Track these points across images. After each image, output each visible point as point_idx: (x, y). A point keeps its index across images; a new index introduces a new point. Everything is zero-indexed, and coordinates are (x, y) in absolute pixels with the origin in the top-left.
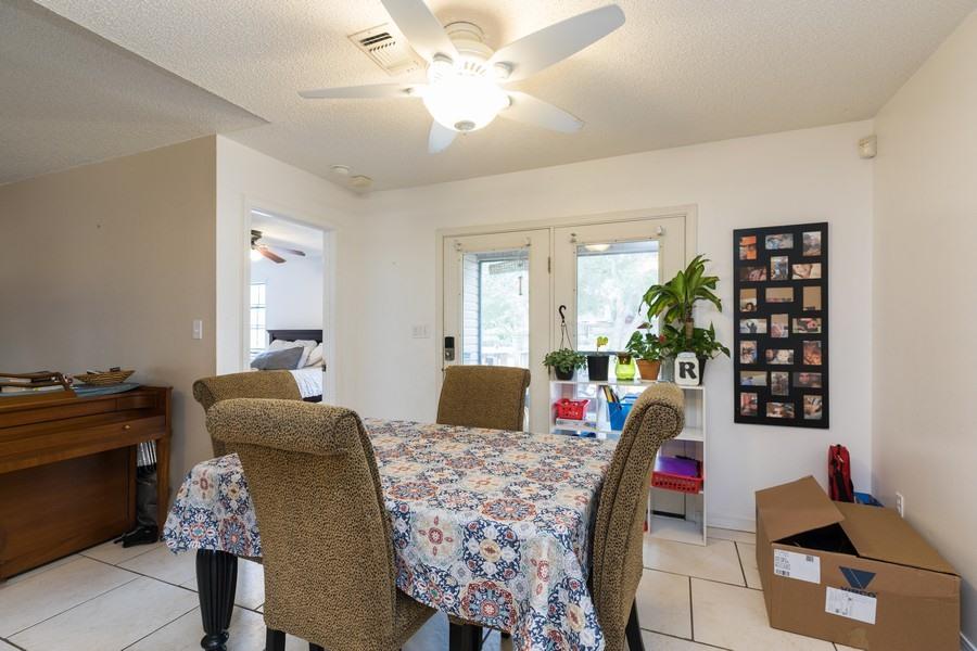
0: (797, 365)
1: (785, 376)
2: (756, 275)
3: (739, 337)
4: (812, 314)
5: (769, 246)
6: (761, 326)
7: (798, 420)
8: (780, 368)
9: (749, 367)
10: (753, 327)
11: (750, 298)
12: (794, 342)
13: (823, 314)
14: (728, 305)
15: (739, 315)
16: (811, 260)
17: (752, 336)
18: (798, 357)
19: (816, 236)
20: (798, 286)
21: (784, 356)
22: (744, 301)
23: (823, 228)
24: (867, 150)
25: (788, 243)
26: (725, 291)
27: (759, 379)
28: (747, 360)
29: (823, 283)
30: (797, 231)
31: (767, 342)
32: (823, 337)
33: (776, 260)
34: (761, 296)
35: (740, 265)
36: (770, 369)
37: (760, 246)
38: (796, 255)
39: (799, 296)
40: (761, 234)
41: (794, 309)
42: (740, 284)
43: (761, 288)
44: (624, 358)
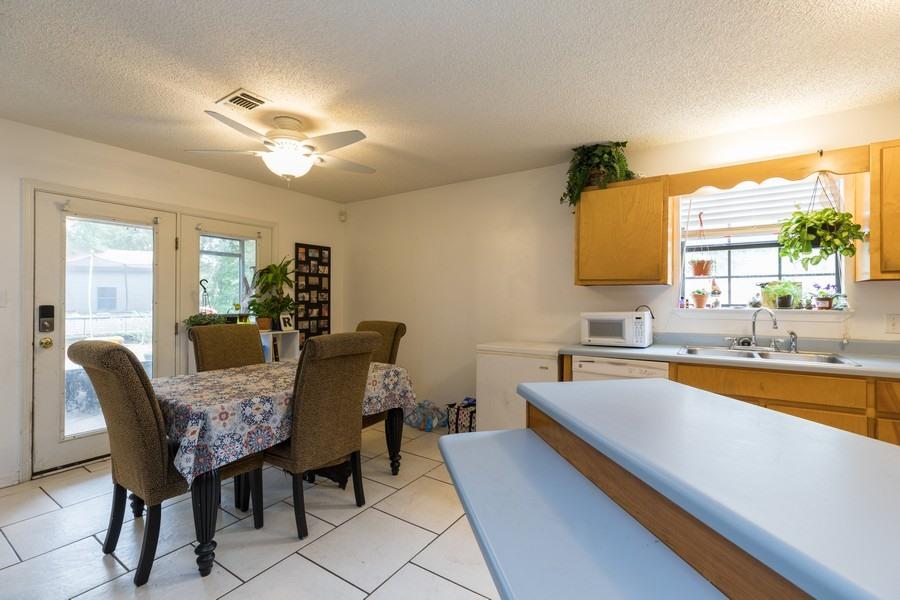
0: (320, 317)
1: (315, 322)
2: (305, 269)
3: (297, 302)
4: (325, 291)
5: (310, 255)
6: (307, 297)
8: (313, 318)
9: (302, 319)
10: (304, 297)
11: (302, 282)
12: (319, 305)
13: (328, 291)
14: (293, 285)
15: (298, 291)
16: (325, 264)
17: (303, 302)
18: (320, 313)
19: (326, 252)
20: (321, 276)
21: (315, 312)
22: (300, 283)
23: (328, 249)
25: (317, 255)
26: (292, 277)
27: (306, 325)
29: (328, 276)
30: (320, 249)
31: (309, 305)
32: (328, 302)
33: (313, 262)
34: (306, 280)
35: (298, 262)
36: (310, 319)
37: (307, 253)
38: (320, 261)
39: (321, 282)
40: (307, 247)
41: (319, 288)
42: (298, 273)
43: (307, 276)
44: (243, 318)
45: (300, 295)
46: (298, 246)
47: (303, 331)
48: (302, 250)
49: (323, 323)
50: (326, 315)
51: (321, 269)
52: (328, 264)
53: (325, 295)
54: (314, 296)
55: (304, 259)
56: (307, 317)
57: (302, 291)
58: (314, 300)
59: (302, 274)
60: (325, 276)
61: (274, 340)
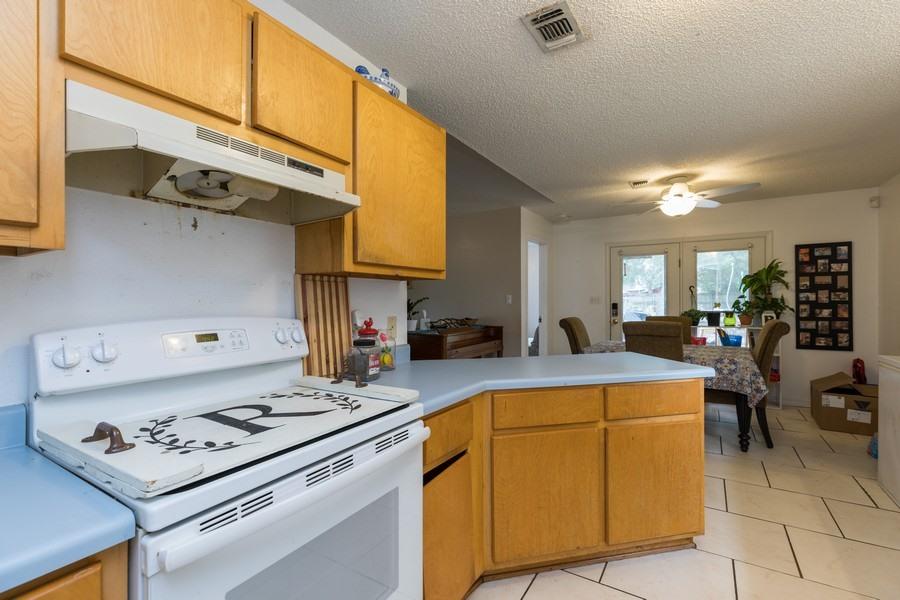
0: (834, 317)
1: (827, 323)
2: (809, 269)
3: (798, 302)
4: (843, 290)
5: (817, 254)
6: (812, 297)
7: (835, 347)
8: (824, 319)
9: (805, 319)
10: (808, 297)
11: (805, 282)
12: (832, 305)
13: (849, 290)
14: (792, 286)
15: (798, 291)
16: (842, 261)
17: (807, 302)
18: (834, 313)
19: (845, 249)
20: (835, 275)
21: (826, 313)
22: (802, 283)
23: (849, 244)
24: (875, 203)
25: (828, 252)
26: (790, 278)
27: (811, 325)
28: (804, 315)
29: (849, 273)
30: (834, 246)
31: (815, 305)
32: (850, 303)
33: (820, 261)
34: (812, 281)
35: (799, 264)
36: (818, 319)
37: (811, 254)
38: (833, 259)
39: (835, 280)
40: (812, 247)
41: (832, 288)
42: (799, 274)
43: (812, 276)
44: (729, 314)
45: (802, 295)
46: (798, 248)
47: (805, 330)
48: (803, 251)
49: (838, 324)
50: (846, 315)
51: (835, 267)
52: (849, 260)
53: (844, 296)
54: (823, 296)
55: (807, 259)
56: (812, 317)
57: (804, 291)
58: (826, 300)
59: (805, 274)
60: (843, 273)
61: (751, 334)
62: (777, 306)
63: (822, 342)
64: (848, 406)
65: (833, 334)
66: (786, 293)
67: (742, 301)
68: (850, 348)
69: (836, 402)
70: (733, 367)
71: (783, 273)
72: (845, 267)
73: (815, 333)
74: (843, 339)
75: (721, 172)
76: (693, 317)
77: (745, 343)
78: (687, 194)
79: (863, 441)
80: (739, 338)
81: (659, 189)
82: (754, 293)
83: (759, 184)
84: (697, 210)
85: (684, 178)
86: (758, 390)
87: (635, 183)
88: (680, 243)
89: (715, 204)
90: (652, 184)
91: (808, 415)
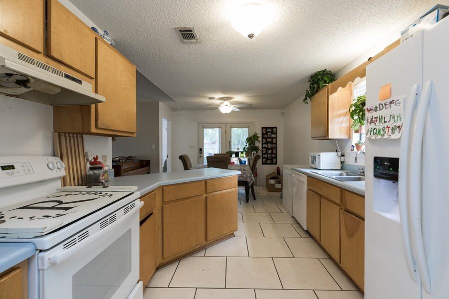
0: (272, 153)
2: (266, 136)
3: (263, 148)
4: (274, 144)
5: (268, 131)
7: (272, 163)
8: (269, 154)
9: (264, 154)
10: (265, 146)
11: (264, 141)
12: (272, 149)
13: (276, 144)
14: (261, 142)
15: (263, 144)
16: (274, 134)
17: (265, 148)
18: (272, 152)
20: (272, 138)
21: (270, 151)
24: (282, 115)
25: (270, 130)
26: (260, 139)
27: (266, 156)
28: (264, 152)
29: (276, 138)
30: (272, 128)
31: (267, 149)
32: (276, 148)
33: (269, 133)
34: (266, 140)
35: (263, 134)
37: (266, 130)
38: (272, 133)
39: (272, 140)
40: (266, 128)
41: (272, 143)
42: (263, 138)
43: (266, 138)
44: (242, 153)
46: (263, 128)
47: (264, 158)
48: (264, 129)
49: (273, 155)
50: (275, 152)
51: (273, 136)
52: (276, 134)
53: (275, 145)
54: (269, 145)
55: (265, 132)
56: (266, 153)
57: (264, 144)
58: (270, 147)
59: (264, 138)
60: (274, 138)
61: (249, 160)
62: (256, 149)
63: (269, 162)
64: (275, 183)
65: (272, 159)
66: (259, 144)
67: (246, 147)
68: (276, 164)
69: (272, 182)
70: (244, 172)
71: (258, 137)
72: (275, 136)
73: (267, 159)
74: (274, 160)
75: (240, 98)
76: (230, 154)
77: (247, 163)
78: (229, 105)
79: (279, 194)
80: (245, 162)
81: (219, 102)
82: (250, 144)
83: (252, 105)
84: (233, 111)
85: (228, 99)
86: (252, 180)
87: (210, 98)
88: (225, 124)
89: (238, 110)
90: (217, 99)
91: (265, 187)
